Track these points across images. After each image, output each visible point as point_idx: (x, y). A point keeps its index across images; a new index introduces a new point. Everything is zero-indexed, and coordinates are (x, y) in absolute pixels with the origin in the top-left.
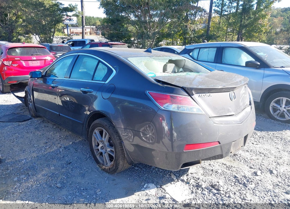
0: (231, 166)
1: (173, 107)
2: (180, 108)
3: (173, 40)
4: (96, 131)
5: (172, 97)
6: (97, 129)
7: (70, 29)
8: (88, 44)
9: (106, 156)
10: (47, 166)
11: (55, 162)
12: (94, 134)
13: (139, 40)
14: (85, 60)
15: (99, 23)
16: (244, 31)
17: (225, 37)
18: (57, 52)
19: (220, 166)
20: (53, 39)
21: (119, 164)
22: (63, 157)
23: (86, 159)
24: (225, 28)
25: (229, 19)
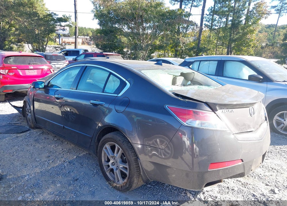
0: (246, 183)
1: (196, 124)
2: (204, 124)
3: (164, 52)
4: (107, 146)
5: (194, 112)
6: (108, 144)
7: (62, 39)
8: (81, 54)
9: (118, 172)
10: (52, 183)
11: (60, 178)
12: (104, 149)
13: (132, 52)
14: (93, 71)
15: (91, 34)
16: (233, 45)
17: (215, 50)
18: (52, 61)
19: (235, 183)
20: (46, 48)
21: (133, 182)
22: (69, 173)
23: (93, 175)
24: (215, 42)
25: (219, 33)
